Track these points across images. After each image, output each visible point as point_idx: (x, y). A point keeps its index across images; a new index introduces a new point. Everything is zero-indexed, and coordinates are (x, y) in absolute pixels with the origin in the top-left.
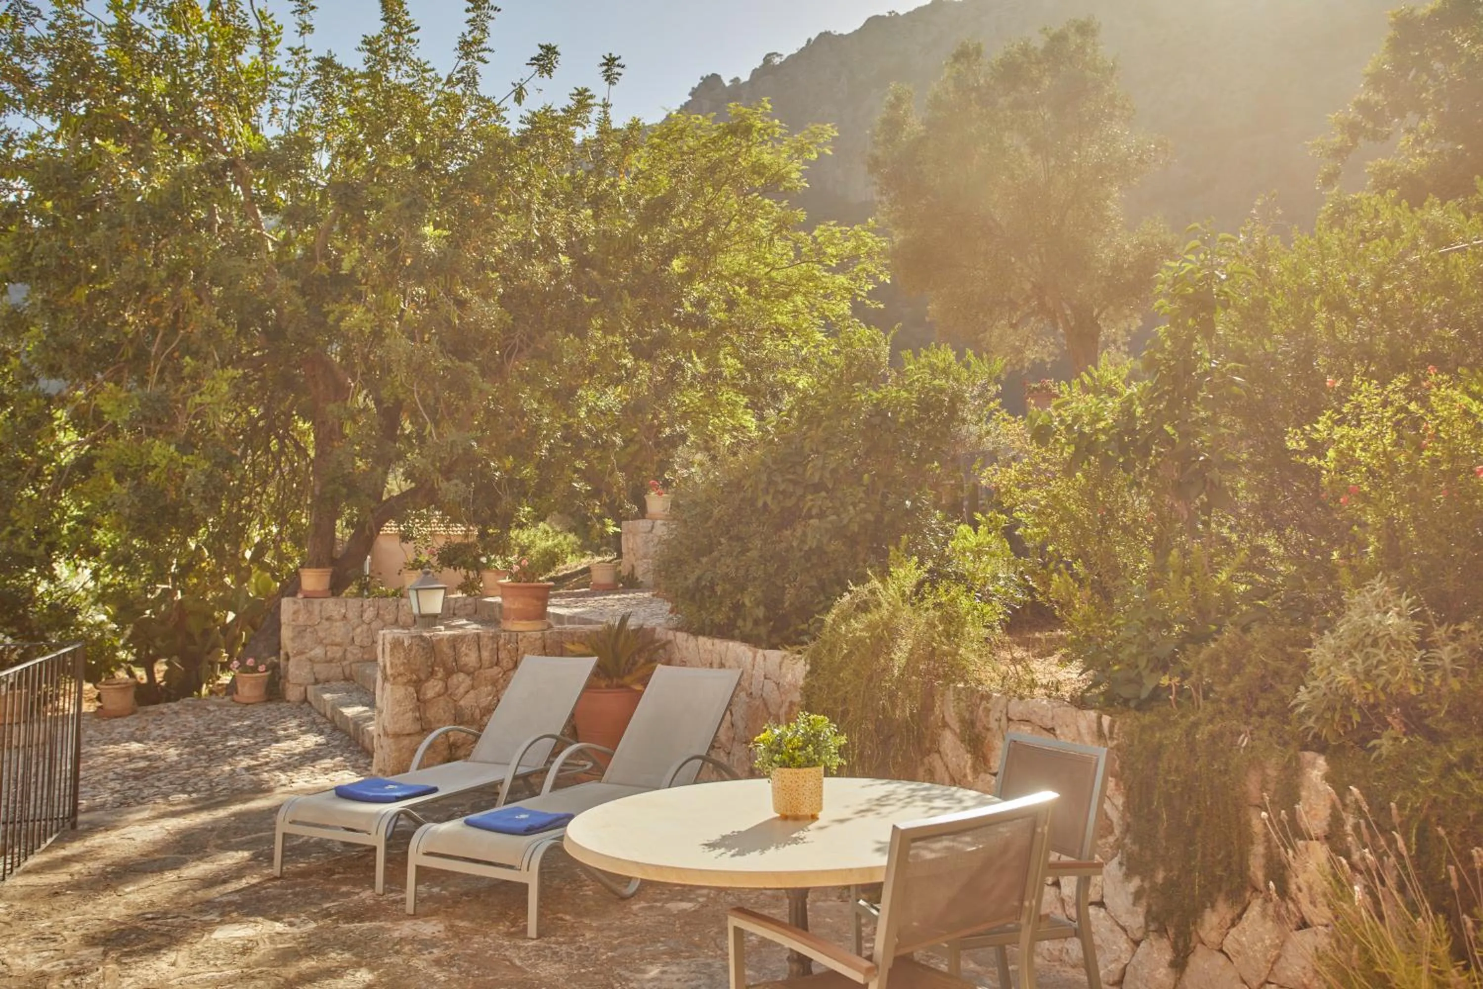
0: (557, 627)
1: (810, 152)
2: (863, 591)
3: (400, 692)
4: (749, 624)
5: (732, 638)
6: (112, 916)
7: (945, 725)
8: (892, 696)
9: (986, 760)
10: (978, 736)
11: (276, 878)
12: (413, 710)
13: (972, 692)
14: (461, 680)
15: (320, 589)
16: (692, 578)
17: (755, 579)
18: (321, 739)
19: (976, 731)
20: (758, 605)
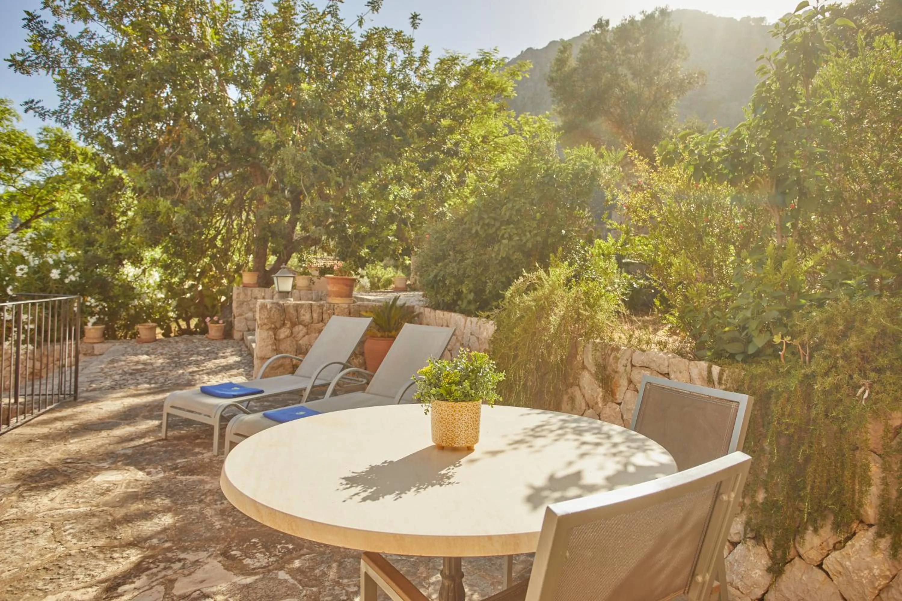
0: (359, 303)
1: (518, 75)
2: (532, 276)
3: (265, 334)
4: (465, 302)
5: (455, 311)
6: (47, 460)
7: (584, 368)
8: (549, 347)
9: (613, 394)
10: (608, 377)
11: (163, 440)
12: (272, 345)
13: (606, 345)
14: (300, 330)
15: (251, 282)
16: (432, 275)
17: (469, 276)
18: (238, 359)
19: (607, 373)
20: (470, 292)
